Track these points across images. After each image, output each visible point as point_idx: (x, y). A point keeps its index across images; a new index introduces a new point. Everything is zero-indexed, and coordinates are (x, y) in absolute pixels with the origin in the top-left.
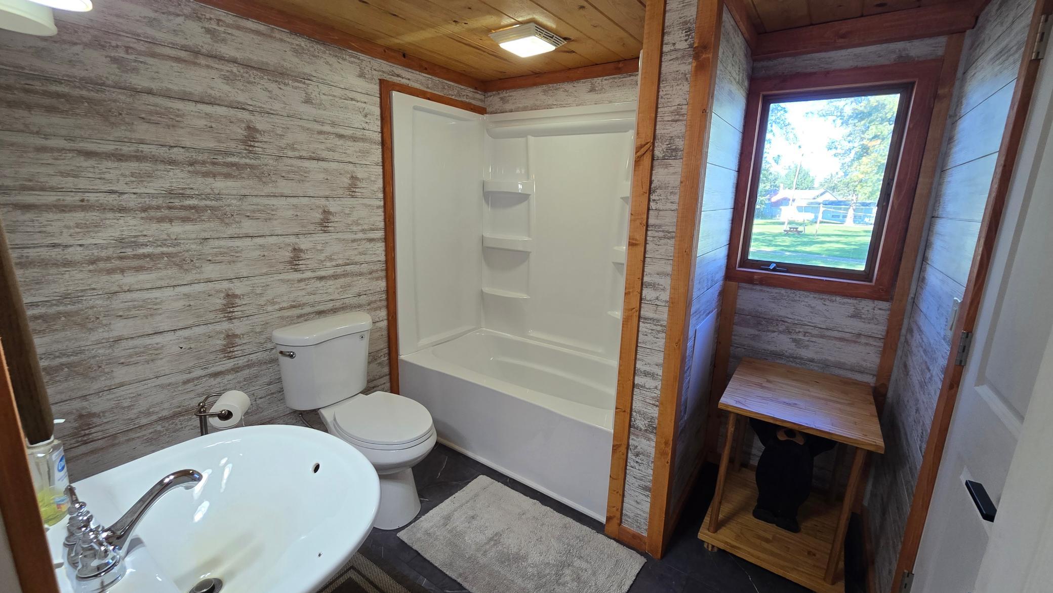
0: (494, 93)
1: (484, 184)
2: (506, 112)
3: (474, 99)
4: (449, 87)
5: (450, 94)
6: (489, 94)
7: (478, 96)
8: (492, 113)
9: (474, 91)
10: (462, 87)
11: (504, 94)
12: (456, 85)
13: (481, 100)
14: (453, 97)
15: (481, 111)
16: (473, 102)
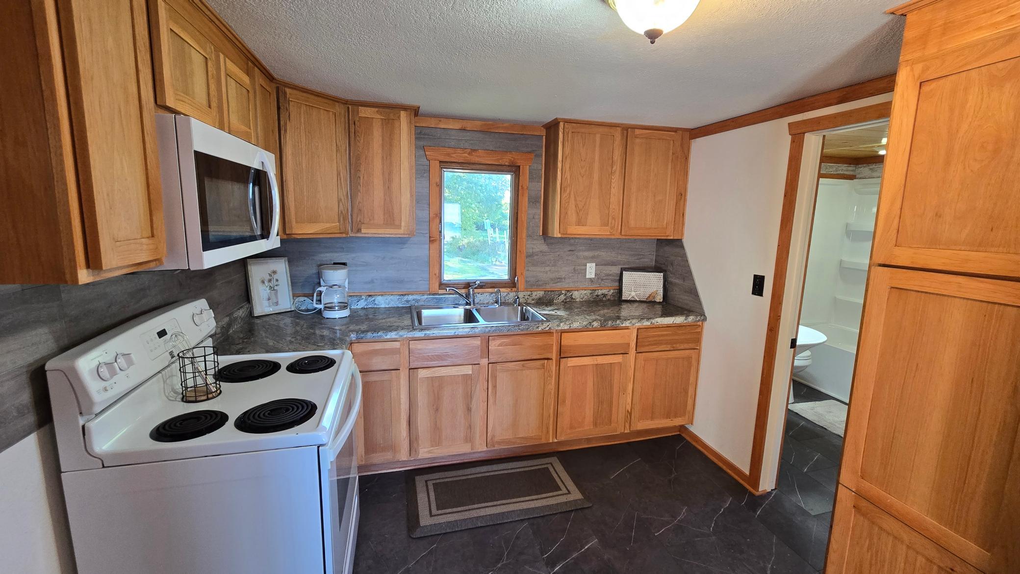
0: (864, 165)
1: (847, 225)
2: (874, 178)
3: (847, 171)
4: (831, 167)
5: (829, 172)
6: (860, 166)
7: (850, 168)
8: (860, 178)
9: (848, 165)
10: (839, 165)
11: (873, 166)
12: (835, 165)
13: (852, 171)
14: (832, 173)
15: (851, 177)
16: (846, 173)
